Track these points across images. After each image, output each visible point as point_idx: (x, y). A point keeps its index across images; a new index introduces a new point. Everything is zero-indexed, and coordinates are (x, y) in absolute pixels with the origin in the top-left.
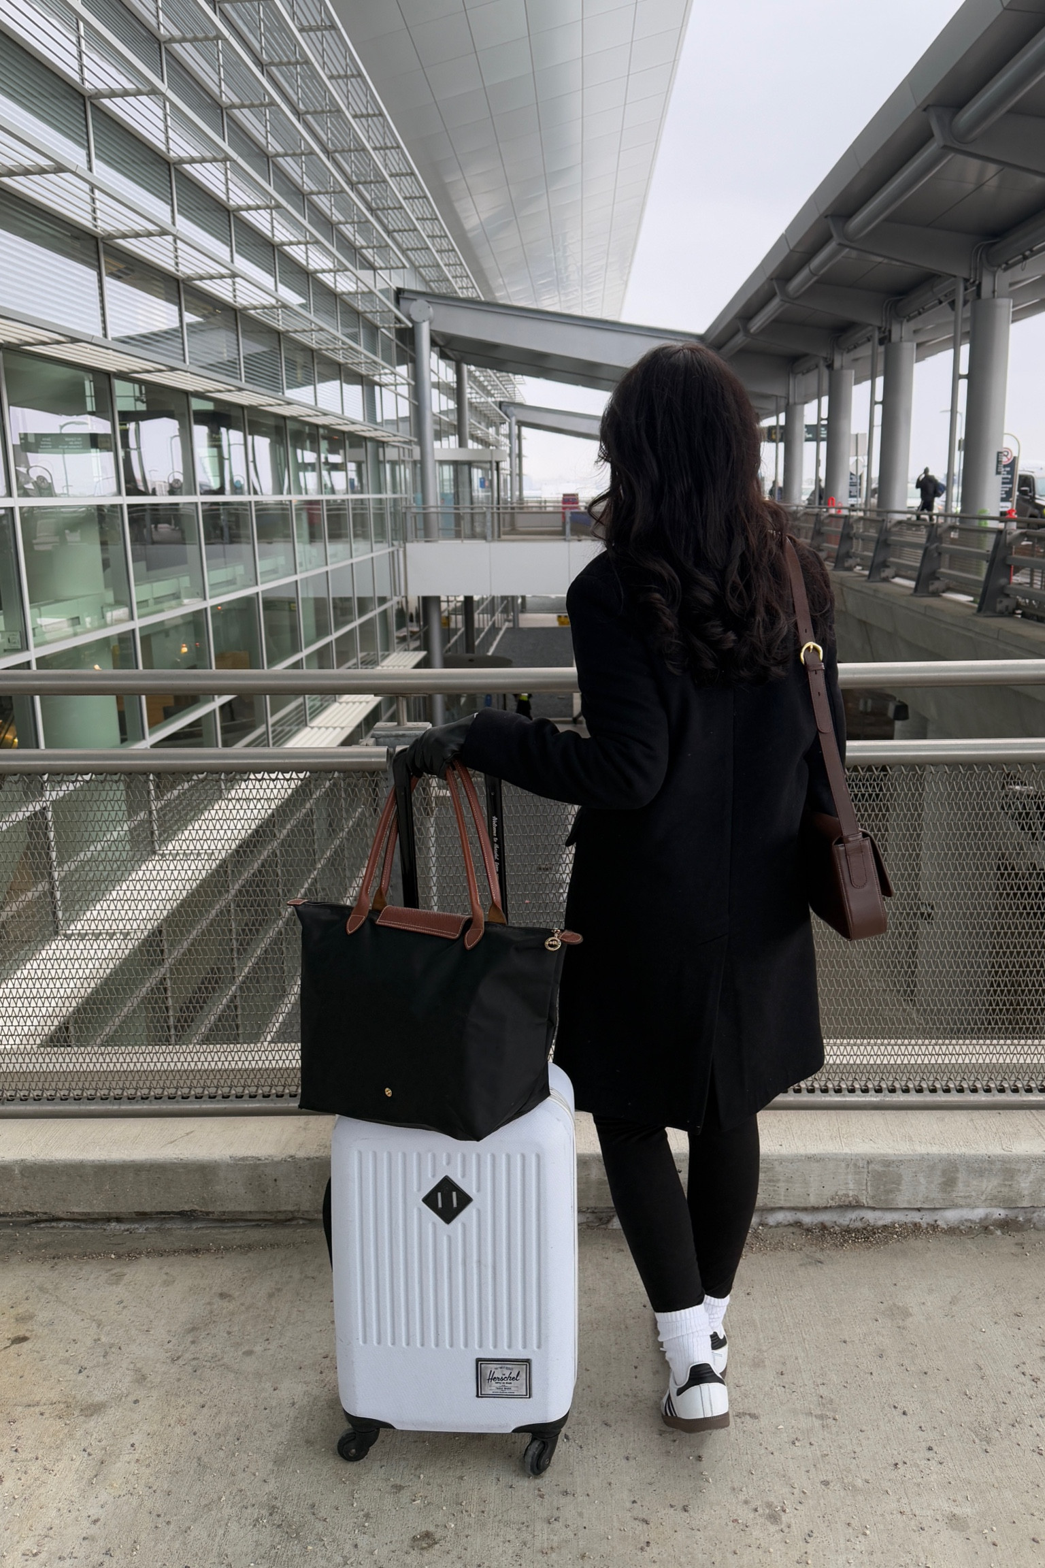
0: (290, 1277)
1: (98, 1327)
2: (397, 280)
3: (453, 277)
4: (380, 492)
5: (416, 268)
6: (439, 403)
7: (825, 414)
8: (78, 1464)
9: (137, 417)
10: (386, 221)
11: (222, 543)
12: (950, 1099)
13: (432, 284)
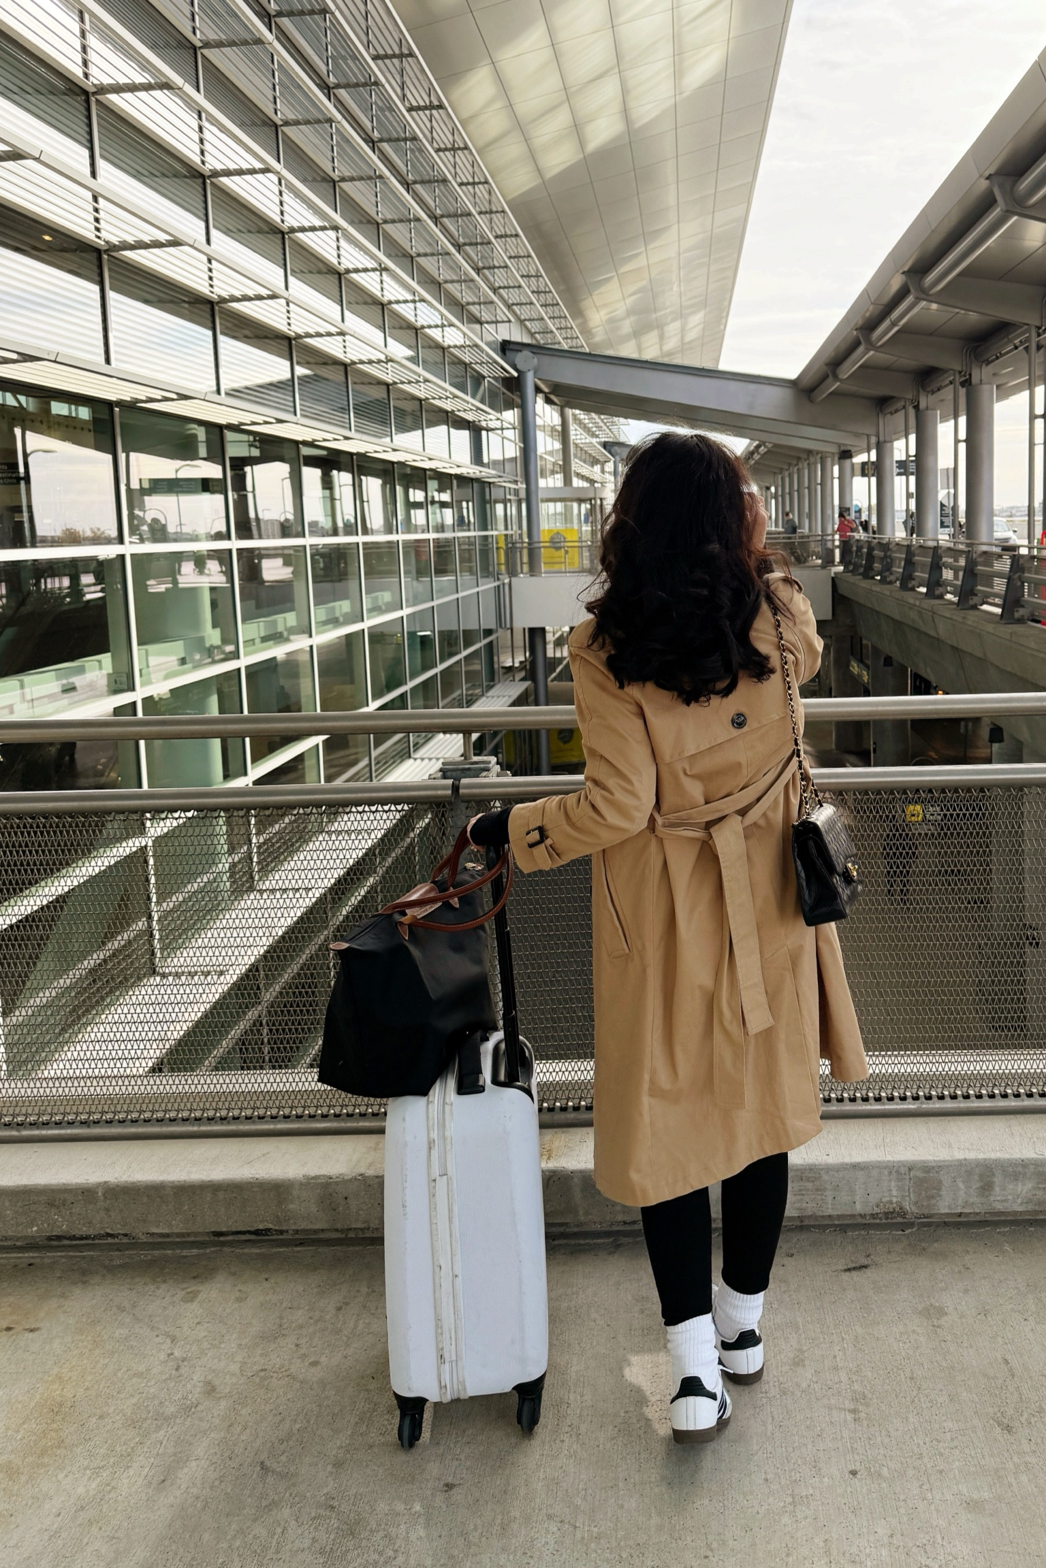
0: (358, 1291)
1: (172, 1342)
2: (506, 332)
3: (557, 329)
4: (486, 529)
5: (522, 322)
6: (546, 445)
7: (912, 451)
8: (147, 1470)
9: (252, 461)
10: (492, 279)
11: (331, 581)
12: (982, 1105)
13: (537, 336)
